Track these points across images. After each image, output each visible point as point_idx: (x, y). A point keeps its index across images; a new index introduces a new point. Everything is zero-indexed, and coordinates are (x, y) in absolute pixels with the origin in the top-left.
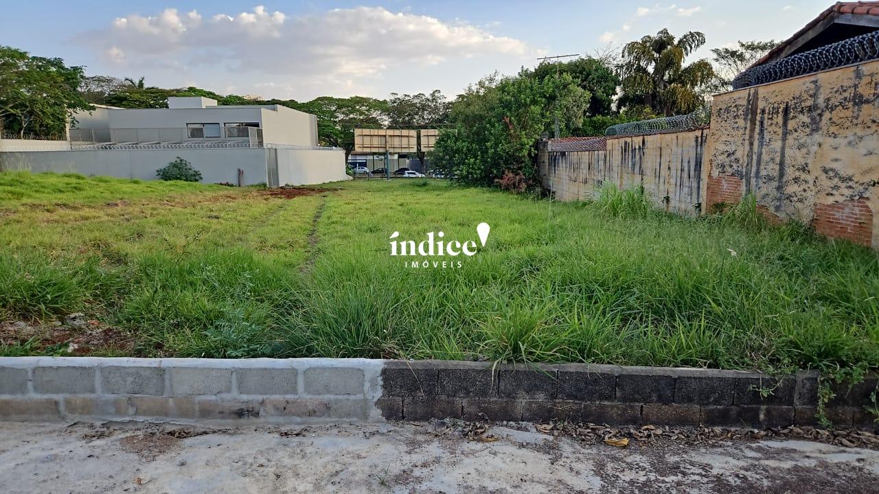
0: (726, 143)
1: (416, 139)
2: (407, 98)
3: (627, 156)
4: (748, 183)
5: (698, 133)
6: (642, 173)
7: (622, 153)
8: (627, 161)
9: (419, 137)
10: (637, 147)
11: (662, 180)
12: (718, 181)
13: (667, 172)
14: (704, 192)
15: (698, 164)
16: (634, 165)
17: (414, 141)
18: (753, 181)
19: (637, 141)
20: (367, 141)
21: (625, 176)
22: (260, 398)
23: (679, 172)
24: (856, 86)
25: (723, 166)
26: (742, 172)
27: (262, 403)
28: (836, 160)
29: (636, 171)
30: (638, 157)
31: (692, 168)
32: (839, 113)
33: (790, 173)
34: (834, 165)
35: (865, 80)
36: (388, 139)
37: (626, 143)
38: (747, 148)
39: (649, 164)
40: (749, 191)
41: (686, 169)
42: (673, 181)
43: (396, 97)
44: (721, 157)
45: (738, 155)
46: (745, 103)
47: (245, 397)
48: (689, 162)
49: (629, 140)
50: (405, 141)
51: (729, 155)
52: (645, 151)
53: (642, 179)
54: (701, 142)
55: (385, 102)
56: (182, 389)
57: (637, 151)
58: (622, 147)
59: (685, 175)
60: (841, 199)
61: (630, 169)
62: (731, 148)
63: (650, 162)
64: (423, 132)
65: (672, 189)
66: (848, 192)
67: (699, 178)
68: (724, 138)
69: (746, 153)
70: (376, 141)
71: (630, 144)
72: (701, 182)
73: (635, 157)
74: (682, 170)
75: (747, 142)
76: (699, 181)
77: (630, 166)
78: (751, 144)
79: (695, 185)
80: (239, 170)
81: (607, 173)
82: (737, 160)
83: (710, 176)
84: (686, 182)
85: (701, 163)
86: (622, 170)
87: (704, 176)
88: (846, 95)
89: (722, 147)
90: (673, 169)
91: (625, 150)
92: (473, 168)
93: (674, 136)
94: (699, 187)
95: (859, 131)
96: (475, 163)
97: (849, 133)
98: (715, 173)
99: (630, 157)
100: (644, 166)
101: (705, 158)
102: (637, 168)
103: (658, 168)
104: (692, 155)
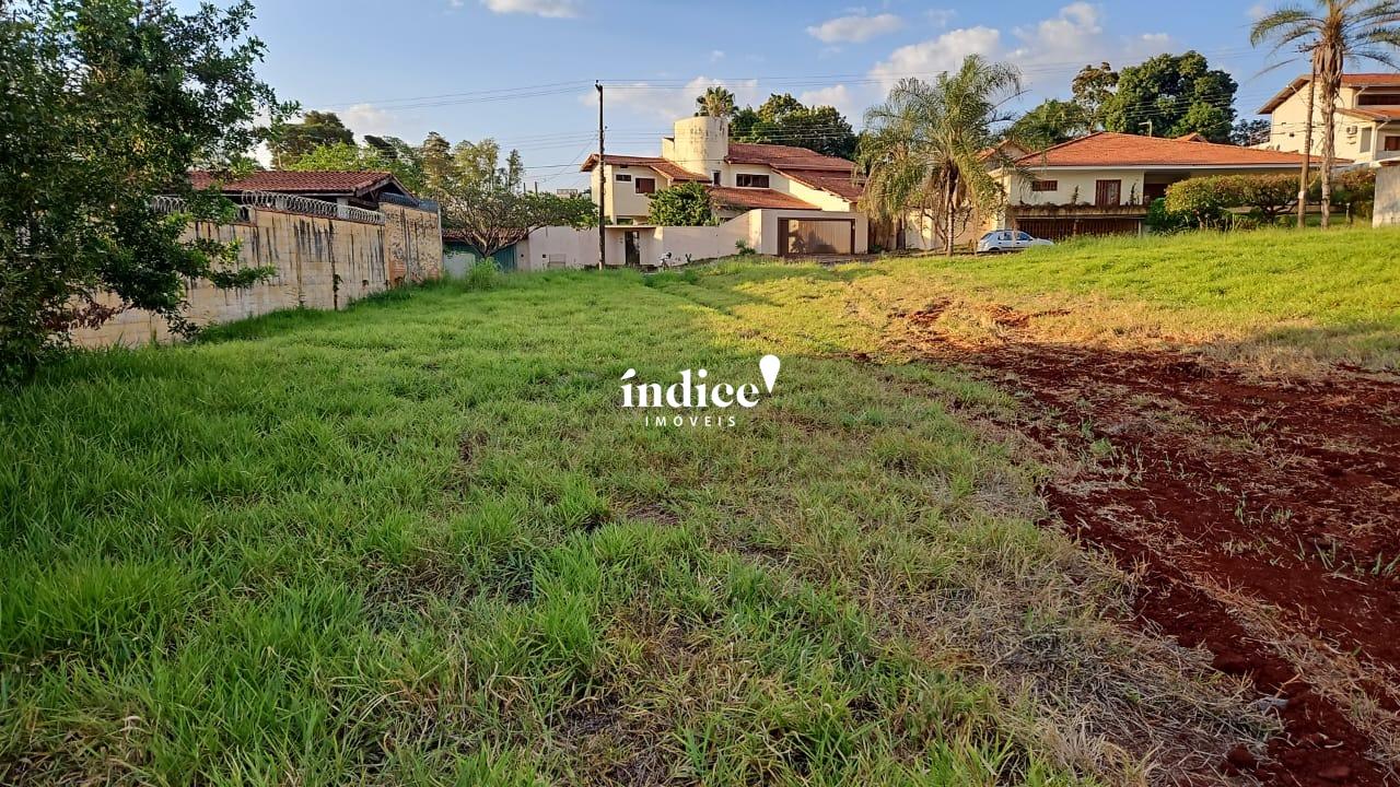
3: (306, 240)
4: (407, 262)
6: (332, 260)
7: (296, 234)
8: (307, 246)
10: (322, 231)
11: (356, 267)
12: (394, 262)
13: (362, 259)
14: (387, 272)
15: (382, 250)
16: (319, 251)
18: (409, 261)
19: (322, 224)
21: (304, 265)
23: (370, 258)
25: (396, 253)
26: (404, 257)
29: (323, 258)
30: (325, 242)
32: (428, 230)
34: (430, 252)
37: (302, 223)
38: (404, 242)
39: (341, 251)
40: (407, 268)
41: (375, 255)
42: (366, 266)
44: (393, 247)
45: (401, 246)
46: (400, 214)
48: (376, 249)
49: (307, 220)
51: (396, 246)
52: (335, 236)
53: (333, 266)
54: (381, 234)
57: (323, 235)
58: (295, 227)
59: (374, 259)
60: (433, 266)
61: (314, 256)
62: (398, 242)
63: (341, 247)
65: (366, 273)
66: (434, 263)
67: (383, 262)
68: (393, 234)
69: (404, 245)
71: (311, 225)
72: (385, 265)
74: (372, 255)
75: (403, 239)
76: (383, 264)
77: (313, 251)
78: (406, 240)
79: (381, 267)
82: (402, 249)
83: (390, 260)
84: (375, 266)
86: (298, 258)
87: (386, 260)
88: (429, 223)
89: (393, 240)
90: (365, 258)
91: (303, 232)
94: (385, 269)
98: (392, 258)
99: (313, 241)
100: (335, 252)
101: (386, 247)
102: (325, 253)
103: (351, 255)
104: (376, 242)
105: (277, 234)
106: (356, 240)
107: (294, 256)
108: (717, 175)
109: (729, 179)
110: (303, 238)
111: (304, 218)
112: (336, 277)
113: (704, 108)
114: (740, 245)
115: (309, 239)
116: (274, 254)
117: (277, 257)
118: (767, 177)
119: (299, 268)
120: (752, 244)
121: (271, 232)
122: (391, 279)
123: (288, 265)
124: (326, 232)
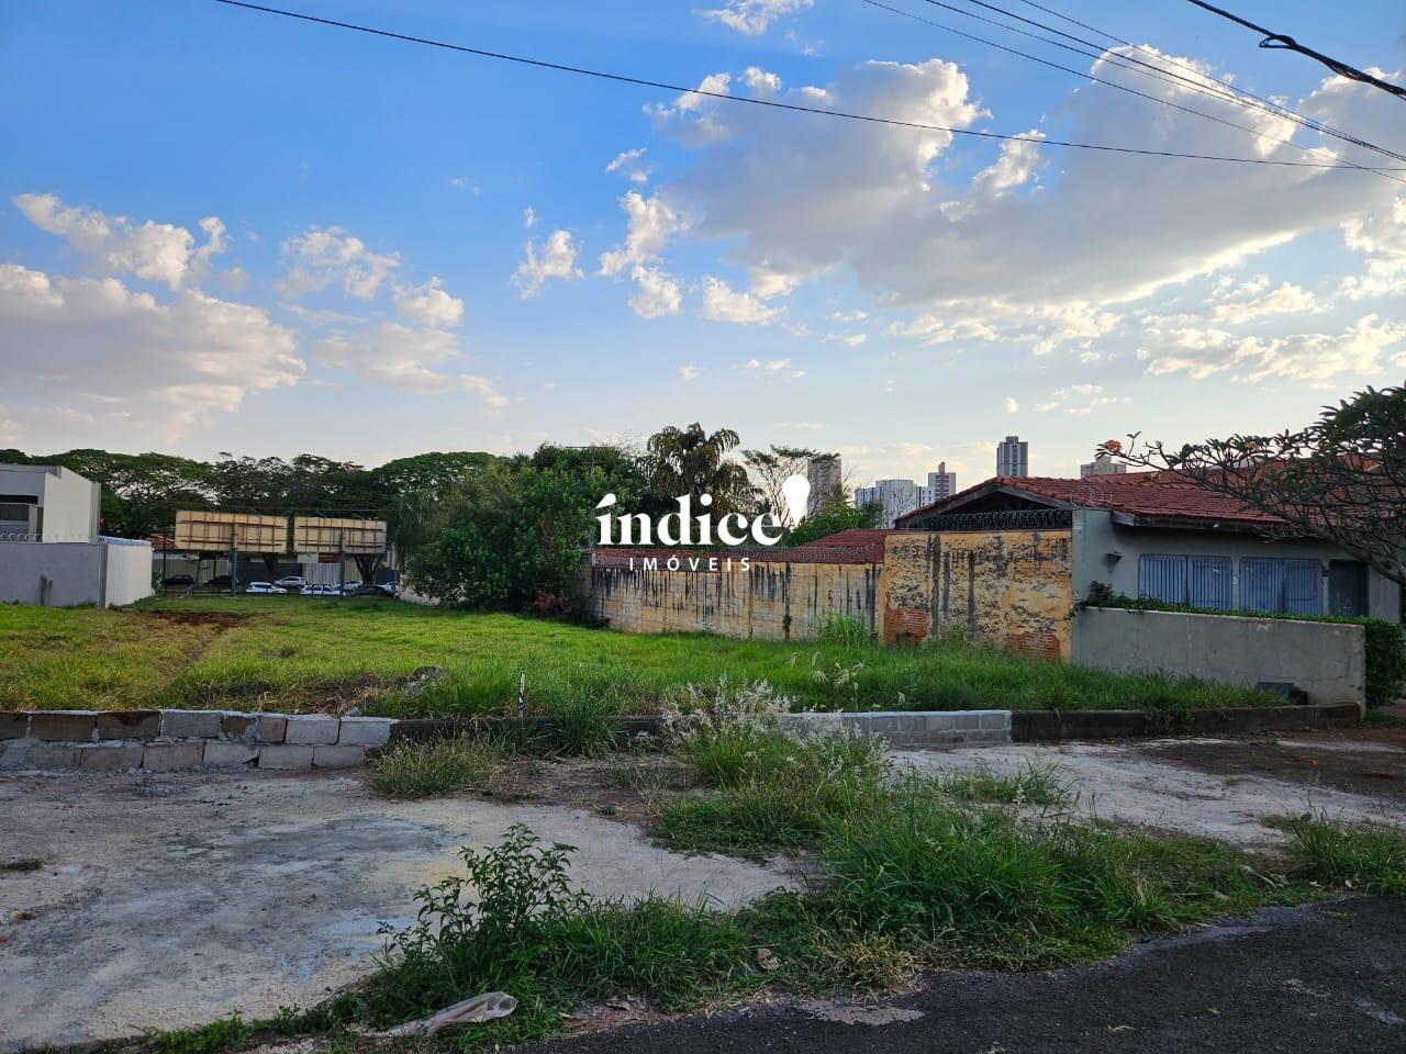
0: (905, 578)
1: (285, 532)
2: (248, 463)
3: (760, 582)
4: (935, 616)
5: (868, 566)
6: (787, 600)
7: (751, 578)
8: (760, 587)
9: (291, 530)
10: (777, 573)
11: (819, 610)
12: (898, 613)
13: (827, 603)
14: (880, 623)
15: (871, 596)
16: (772, 593)
17: (282, 535)
18: (941, 614)
19: (778, 567)
20: (199, 531)
21: (756, 603)
22: (963, 731)
23: (844, 603)
24: (1035, 546)
25: (904, 599)
26: (927, 606)
27: (965, 734)
28: (1024, 600)
29: (776, 598)
30: (779, 584)
31: (863, 600)
32: (1022, 565)
33: (980, 608)
34: (1021, 604)
35: (1042, 543)
36: (238, 530)
37: (757, 567)
38: (931, 585)
39: (799, 592)
40: (936, 624)
41: (854, 599)
42: (836, 610)
43: (229, 459)
44: (901, 591)
45: (922, 589)
46: (925, 545)
47: (958, 731)
48: (858, 593)
49: (764, 565)
50: (266, 534)
51: (909, 590)
52: (792, 578)
53: (787, 607)
54: (872, 575)
55: (205, 466)
56: (933, 728)
57: (778, 578)
58: (751, 572)
59: (854, 605)
60: (1031, 630)
61: (766, 596)
62: (912, 584)
63: (799, 589)
64: (299, 521)
66: (1036, 625)
67: (873, 609)
68: (902, 574)
69: (931, 589)
70: (214, 532)
71: (766, 569)
72: (876, 614)
73: (774, 582)
74: (849, 600)
75: (931, 580)
76: (873, 614)
77: (766, 591)
78: (936, 582)
79: (867, 614)
80: (44, 580)
81: (723, 599)
82: (921, 595)
83: (887, 608)
84: (855, 611)
85: (874, 596)
86: (751, 598)
87: (879, 607)
88: (1026, 551)
89: (901, 582)
90: (836, 602)
91: (757, 575)
92: (498, 586)
93: (835, 566)
94: (873, 619)
95: (1041, 579)
96: (499, 580)
97: (1032, 580)
98: (894, 605)
99: (766, 583)
100: (790, 593)
101: (880, 590)
102: (778, 595)
103: (813, 597)
104: (862, 586)
105: (735, 577)
106: (820, 581)
107: (747, 595)
110: (757, 581)
111: (760, 564)
112: (788, 620)
115: (763, 582)
116: (731, 593)
117: (733, 595)
119: (751, 605)
121: (730, 576)
122: (887, 635)
123: (741, 602)
124: (781, 574)
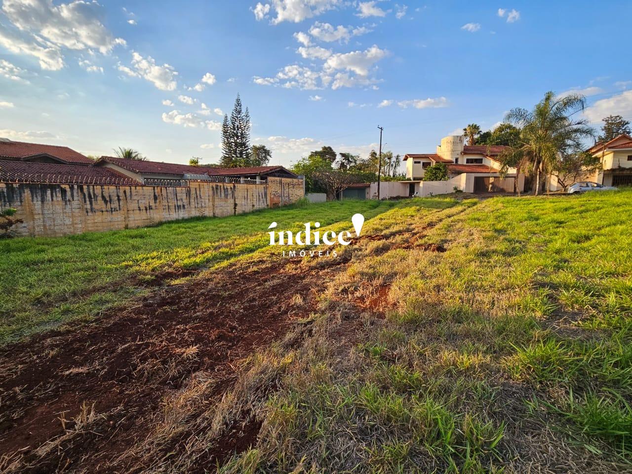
3: (219, 191)
4: (282, 198)
5: (264, 186)
6: (234, 198)
7: (213, 190)
8: (219, 193)
10: (229, 188)
11: (249, 200)
12: (273, 198)
13: (252, 197)
14: (268, 202)
15: (266, 193)
16: (226, 195)
21: (216, 200)
26: (280, 196)
29: (229, 197)
30: (230, 192)
31: (263, 195)
32: (297, 186)
34: (297, 194)
39: (240, 195)
40: (282, 200)
41: (261, 195)
42: (255, 200)
44: (274, 193)
45: (278, 192)
46: (279, 180)
49: (220, 184)
52: (236, 190)
53: (235, 200)
54: (266, 188)
57: (229, 190)
58: (213, 187)
59: (261, 197)
61: (223, 197)
62: (276, 190)
63: (240, 193)
65: (254, 202)
67: (266, 198)
68: (274, 188)
69: (280, 192)
71: (222, 186)
73: (227, 191)
74: (259, 196)
77: (223, 195)
79: (265, 200)
83: (270, 197)
84: (261, 200)
86: (213, 198)
87: (268, 197)
88: (297, 183)
89: (273, 190)
90: (255, 197)
91: (217, 189)
93: (254, 186)
97: (298, 189)
98: (272, 196)
99: (223, 192)
100: (236, 195)
101: (268, 193)
102: (230, 196)
103: (246, 196)
104: (263, 191)
105: (202, 190)
106: (249, 191)
107: (211, 198)
108: (457, 160)
109: (463, 161)
110: (217, 193)
112: (236, 205)
113: (466, 133)
114: (455, 189)
115: (221, 192)
116: (199, 197)
117: (201, 198)
118: (482, 159)
119: (214, 202)
120: (461, 189)
121: (198, 190)
122: (271, 204)
123: (207, 201)
124: (231, 188)
